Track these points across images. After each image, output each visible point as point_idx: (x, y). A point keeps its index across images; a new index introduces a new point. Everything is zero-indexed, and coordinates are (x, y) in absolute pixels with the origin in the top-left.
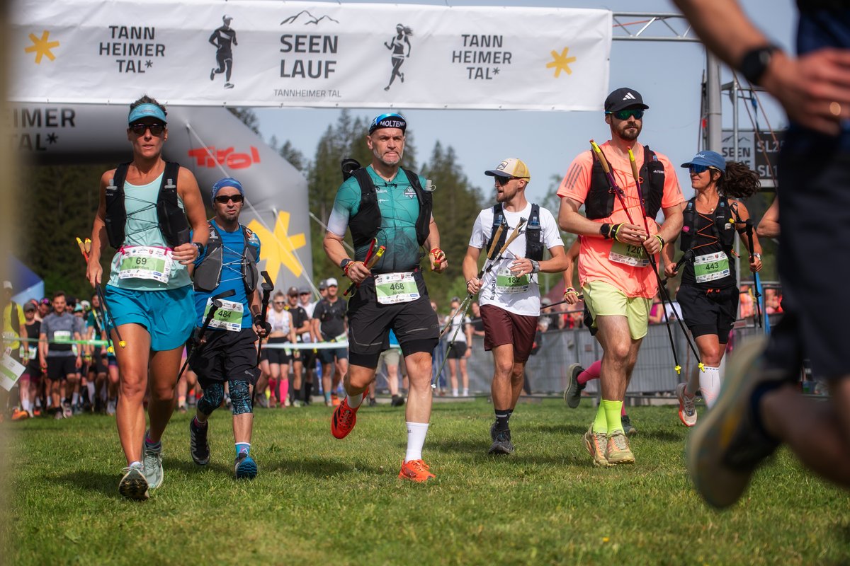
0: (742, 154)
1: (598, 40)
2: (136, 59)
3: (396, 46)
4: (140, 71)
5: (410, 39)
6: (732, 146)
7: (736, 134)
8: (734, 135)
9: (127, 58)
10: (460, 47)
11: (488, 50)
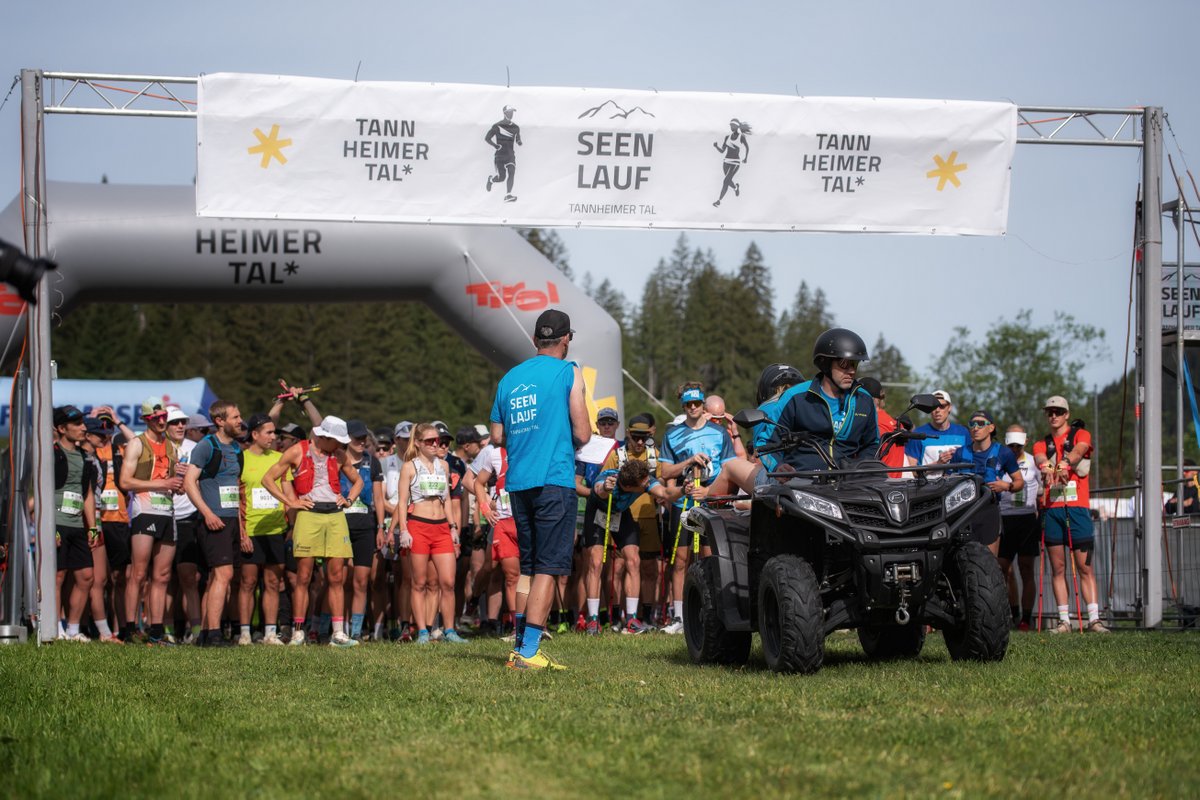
0: (1189, 296)
1: (1000, 142)
2: (390, 162)
3: (729, 148)
4: (395, 179)
5: (748, 138)
6: (1175, 286)
7: (1181, 270)
8: (1178, 272)
9: (379, 161)
10: (813, 151)
11: (851, 153)
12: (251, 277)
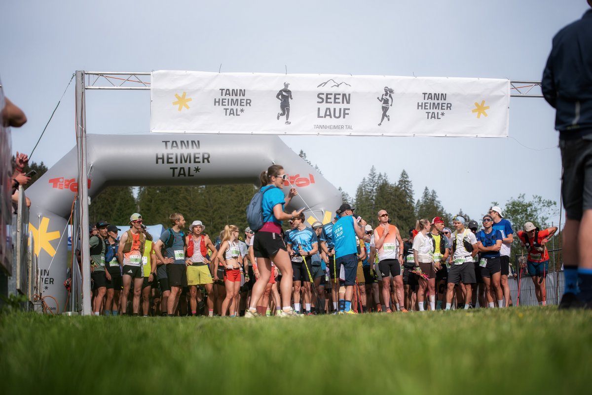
1: (503, 96)
2: (235, 107)
3: (384, 100)
4: (237, 115)
5: (392, 95)
9: (230, 107)
10: (421, 101)
11: (438, 102)
12: (180, 174)
